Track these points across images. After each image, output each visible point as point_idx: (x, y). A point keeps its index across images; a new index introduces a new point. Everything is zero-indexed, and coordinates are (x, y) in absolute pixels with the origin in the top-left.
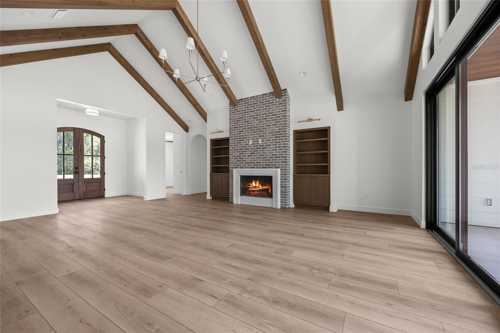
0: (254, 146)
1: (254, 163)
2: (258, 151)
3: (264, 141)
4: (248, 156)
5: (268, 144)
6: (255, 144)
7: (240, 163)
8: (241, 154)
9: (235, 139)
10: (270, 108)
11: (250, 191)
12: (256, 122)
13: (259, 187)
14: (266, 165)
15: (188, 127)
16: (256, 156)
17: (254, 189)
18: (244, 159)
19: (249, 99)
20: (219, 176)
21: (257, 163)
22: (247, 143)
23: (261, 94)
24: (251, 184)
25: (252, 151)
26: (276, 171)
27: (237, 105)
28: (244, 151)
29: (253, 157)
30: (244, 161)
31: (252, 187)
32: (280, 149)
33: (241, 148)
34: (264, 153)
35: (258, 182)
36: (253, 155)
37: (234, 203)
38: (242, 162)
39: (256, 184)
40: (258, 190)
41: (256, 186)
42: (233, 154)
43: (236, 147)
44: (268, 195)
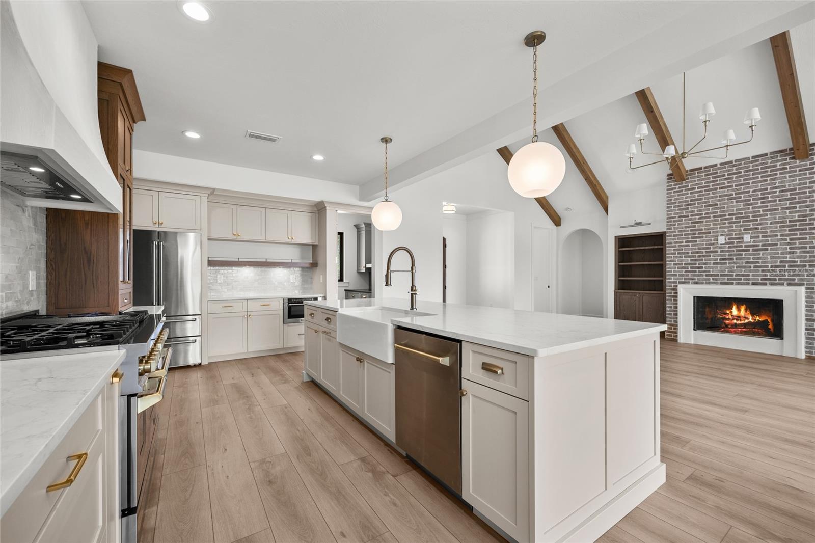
0: (730, 247)
1: (731, 275)
2: (741, 255)
3: (758, 238)
4: (716, 263)
5: (770, 243)
6: (732, 243)
7: (693, 275)
8: (695, 260)
9: (682, 235)
10: (776, 178)
11: (726, 325)
12: (735, 206)
13: (746, 318)
14: (764, 280)
15: (560, 218)
16: (735, 263)
17: (735, 321)
18: (704, 269)
19: (719, 166)
20: (635, 296)
21: (738, 275)
22: (713, 242)
23: (750, 155)
24: (728, 312)
25: (724, 255)
26: (796, 291)
27: (688, 179)
28: (704, 256)
29: (728, 265)
31: (731, 317)
33: (697, 250)
34: (759, 258)
35: (743, 308)
36: (727, 261)
37: (679, 341)
38: (697, 273)
39: (740, 312)
40: (745, 323)
41: (739, 315)
42: (677, 259)
43: (683, 248)
44: (764, 333)
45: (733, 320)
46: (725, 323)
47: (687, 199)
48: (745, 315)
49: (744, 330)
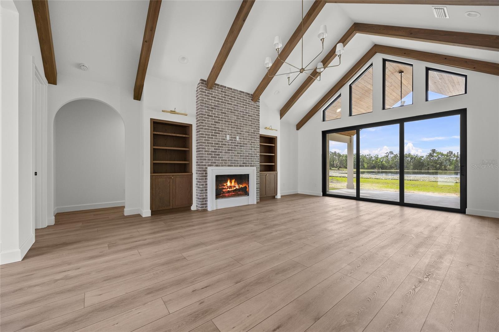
0: (231, 143)
1: (232, 160)
2: (235, 148)
3: (241, 139)
4: (225, 152)
5: (245, 143)
6: (232, 140)
7: (215, 160)
8: (216, 149)
9: (209, 129)
10: (247, 107)
11: (224, 192)
12: (234, 117)
13: (235, 187)
14: (243, 163)
16: (233, 153)
17: (228, 189)
18: (220, 156)
19: (227, 89)
21: (234, 160)
22: (224, 138)
23: (239, 90)
24: (225, 184)
25: (229, 147)
26: (252, 169)
27: (212, 89)
28: (221, 147)
29: (230, 154)
30: (221, 158)
31: (226, 187)
32: (255, 149)
33: (217, 142)
34: (242, 151)
35: (233, 181)
36: (230, 152)
37: (208, 210)
38: (217, 159)
39: (231, 184)
40: (234, 190)
41: (231, 185)
42: (206, 147)
43: (210, 139)
44: (244, 194)
45: (227, 188)
46: (223, 191)
47: (212, 104)
48: (234, 185)
49: (233, 193)
